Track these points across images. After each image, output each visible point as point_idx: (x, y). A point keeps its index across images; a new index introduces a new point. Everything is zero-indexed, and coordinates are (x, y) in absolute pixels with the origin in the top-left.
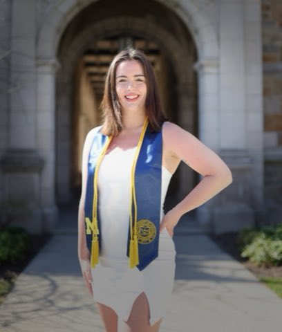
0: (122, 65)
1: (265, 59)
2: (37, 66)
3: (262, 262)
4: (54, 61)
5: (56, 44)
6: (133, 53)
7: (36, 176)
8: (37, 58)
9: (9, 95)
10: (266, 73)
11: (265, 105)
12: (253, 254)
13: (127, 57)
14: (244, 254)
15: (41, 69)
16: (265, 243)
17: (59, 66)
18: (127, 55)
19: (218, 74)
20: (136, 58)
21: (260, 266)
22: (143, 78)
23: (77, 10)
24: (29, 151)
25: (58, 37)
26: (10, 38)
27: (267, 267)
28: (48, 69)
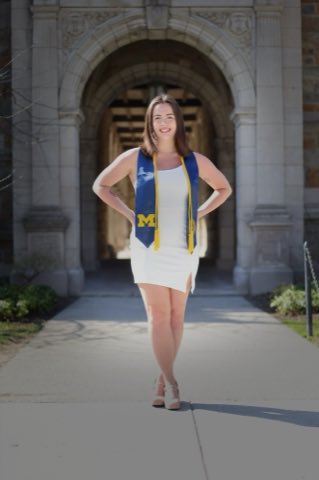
0: (157, 107)
1: (306, 108)
2: (60, 118)
3: (288, 310)
4: (78, 112)
5: (80, 94)
6: (165, 98)
7: (61, 235)
8: (59, 109)
9: (30, 149)
10: (306, 123)
11: (306, 158)
12: (281, 304)
13: (161, 101)
14: (272, 305)
15: (64, 121)
16: (293, 293)
17: (83, 118)
18: (161, 99)
19: (255, 124)
20: (167, 102)
21: (287, 314)
22: (173, 116)
23: (102, 57)
24: (54, 209)
25: (82, 86)
26: (30, 89)
27: (294, 315)
28: (72, 121)
